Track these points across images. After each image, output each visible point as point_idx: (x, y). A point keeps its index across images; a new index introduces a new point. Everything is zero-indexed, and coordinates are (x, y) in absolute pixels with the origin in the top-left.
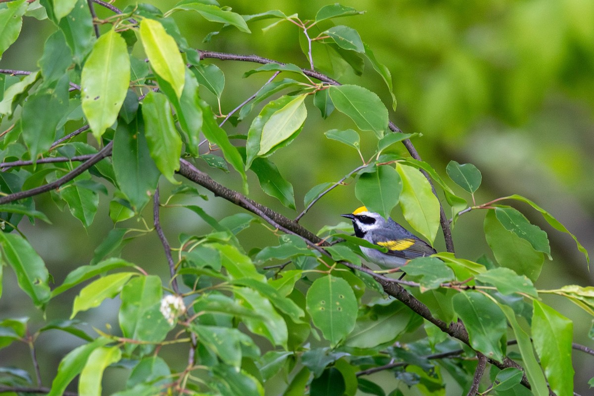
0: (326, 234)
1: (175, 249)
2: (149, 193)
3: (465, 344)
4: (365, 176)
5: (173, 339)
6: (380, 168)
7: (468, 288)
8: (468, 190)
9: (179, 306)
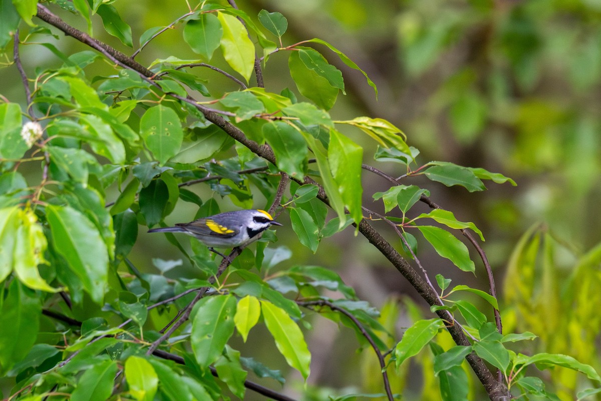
0: (157, 66)
1: (32, 80)
2: (11, 33)
3: (270, 162)
4: (191, 22)
5: (30, 157)
6: (204, 16)
7: (275, 119)
8: (276, 33)
9: (38, 130)
